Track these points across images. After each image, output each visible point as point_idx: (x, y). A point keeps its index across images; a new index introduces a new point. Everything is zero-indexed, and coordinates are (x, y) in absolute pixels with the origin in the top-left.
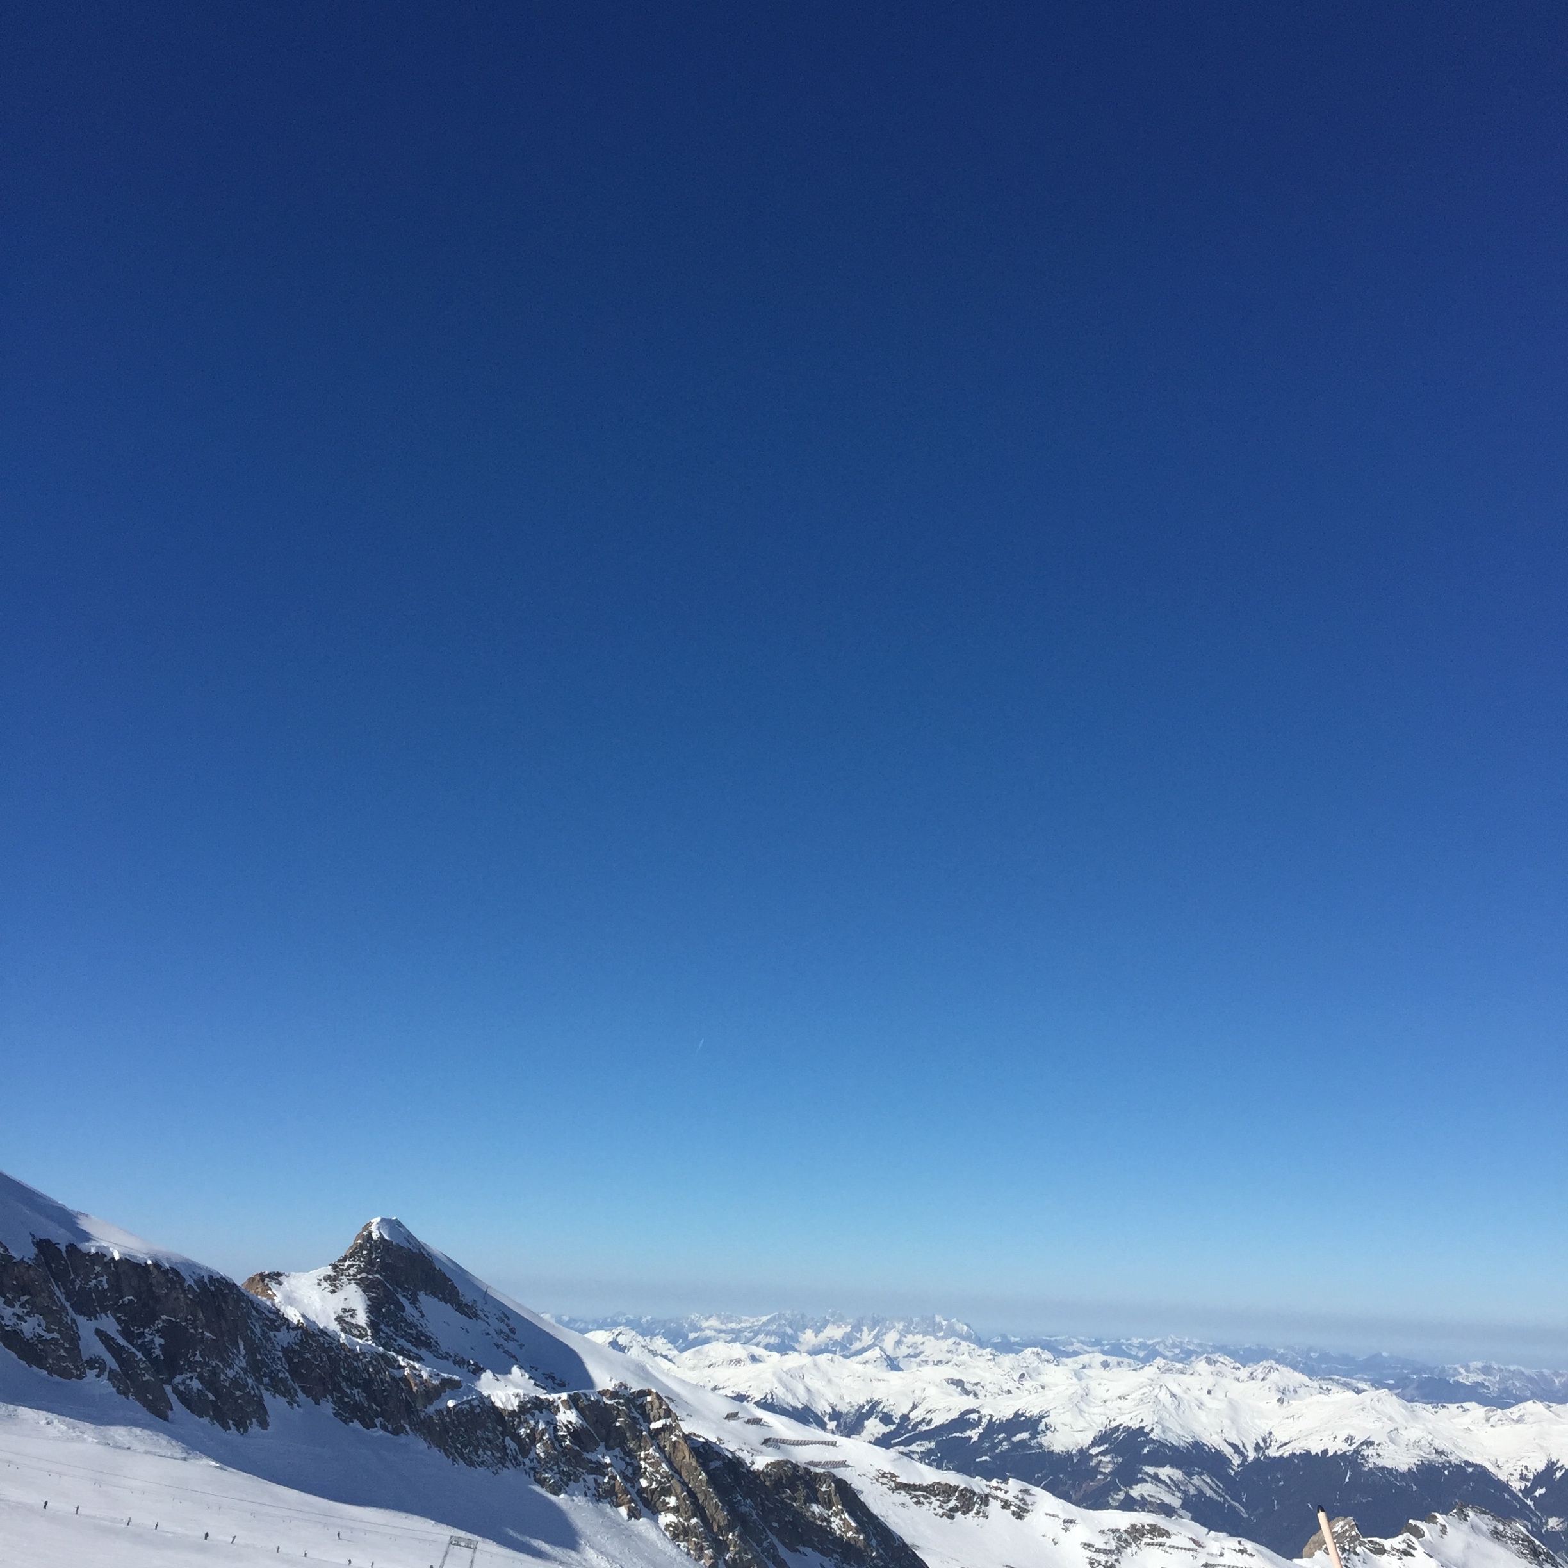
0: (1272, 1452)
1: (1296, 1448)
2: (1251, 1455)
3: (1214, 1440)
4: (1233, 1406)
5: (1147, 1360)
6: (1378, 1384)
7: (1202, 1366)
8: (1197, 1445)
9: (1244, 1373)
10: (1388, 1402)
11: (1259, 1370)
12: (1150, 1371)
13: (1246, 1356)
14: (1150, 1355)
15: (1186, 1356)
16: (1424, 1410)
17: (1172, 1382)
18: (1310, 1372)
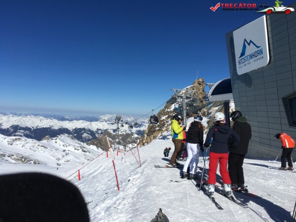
0: (38, 128)
1: (42, 127)
2: (35, 128)
3: (29, 126)
4: (33, 121)
5: (20, 116)
6: (55, 118)
7: (29, 116)
8: (27, 127)
9: (35, 117)
10: (56, 121)
11: (38, 117)
12: (20, 117)
13: (36, 115)
14: (20, 115)
15: (26, 115)
16: (60, 122)
17: (24, 119)
18: (45, 117)
